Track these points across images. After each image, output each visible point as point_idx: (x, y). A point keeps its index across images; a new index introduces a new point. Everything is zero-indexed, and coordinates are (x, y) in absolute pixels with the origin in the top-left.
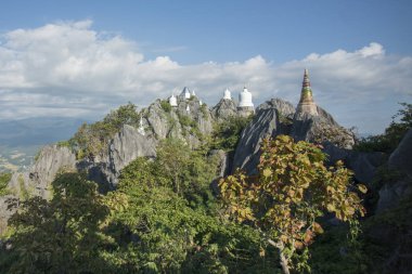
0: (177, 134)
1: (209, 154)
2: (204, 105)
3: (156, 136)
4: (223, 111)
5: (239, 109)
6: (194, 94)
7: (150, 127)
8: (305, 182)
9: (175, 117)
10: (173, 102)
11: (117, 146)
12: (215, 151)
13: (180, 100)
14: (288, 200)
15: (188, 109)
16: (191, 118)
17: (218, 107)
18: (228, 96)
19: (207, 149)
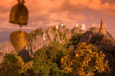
0: (58, 39)
1: (68, 47)
2: (68, 29)
3: (50, 40)
4: (75, 31)
5: (81, 30)
6: (65, 25)
7: (48, 36)
8: (89, 59)
9: (58, 33)
10: (57, 27)
11: (34, 43)
12: (70, 46)
13: (59, 26)
14: (83, 65)
15: (62, 30)
16: (63, 33)
17: (73, 29)
18: (77, 26)
19: (67, 45)
